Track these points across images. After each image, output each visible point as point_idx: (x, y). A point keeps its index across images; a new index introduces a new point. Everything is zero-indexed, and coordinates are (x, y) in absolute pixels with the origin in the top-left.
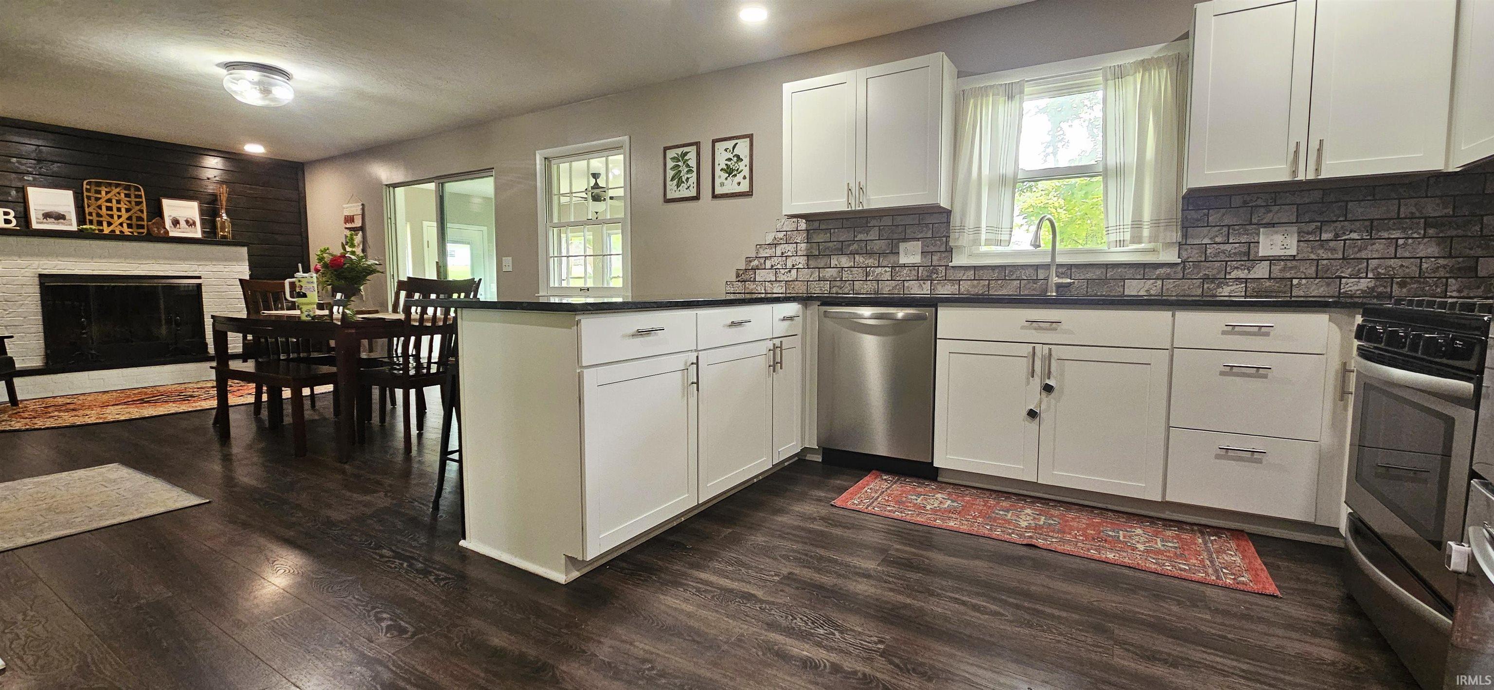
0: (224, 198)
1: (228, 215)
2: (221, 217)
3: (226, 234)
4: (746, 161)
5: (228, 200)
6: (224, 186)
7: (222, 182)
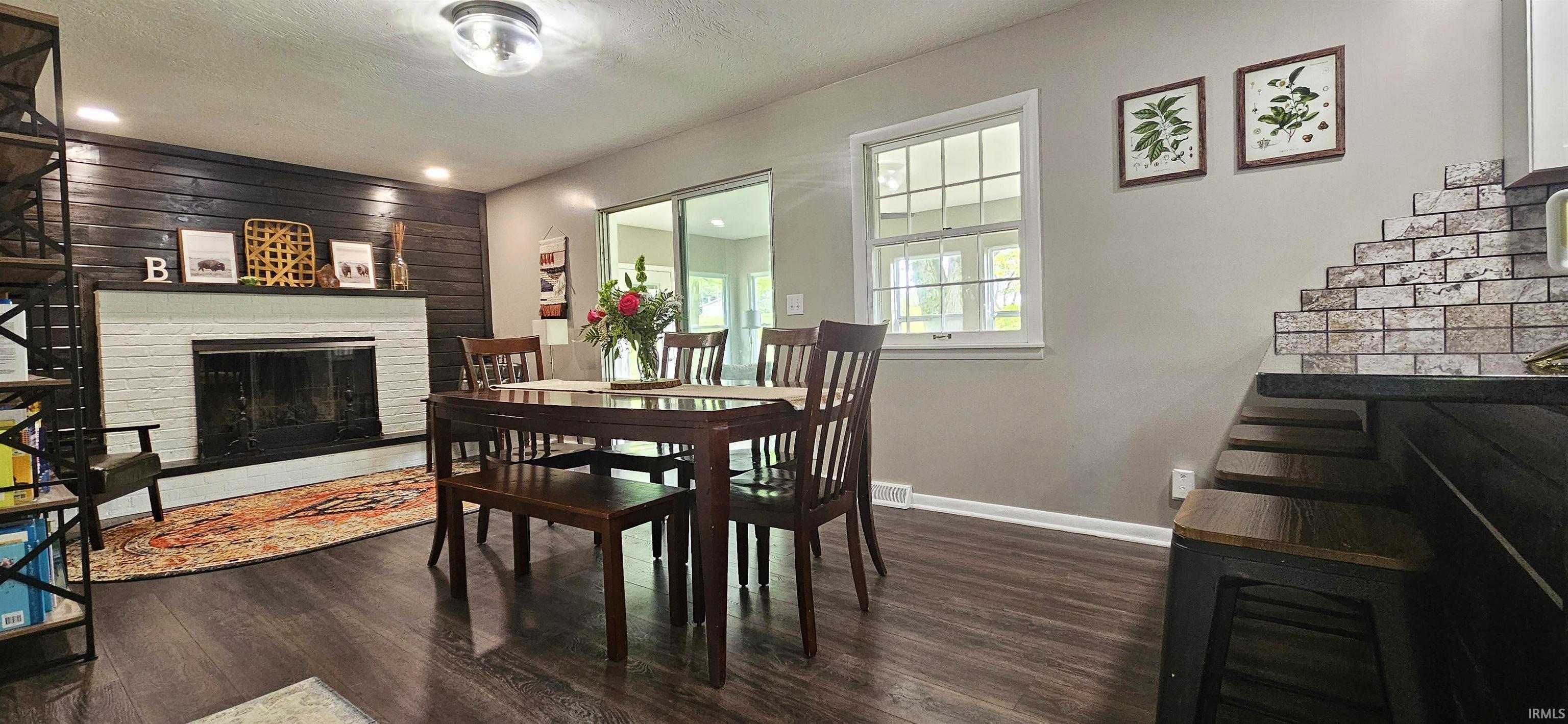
0: (400, 238)
1: (405, 261)
2: (396, 261)
3: (401, 283)
4: (1329, 95)
5: (404, 242)
6: (401, 224)
7: (396, 219)
